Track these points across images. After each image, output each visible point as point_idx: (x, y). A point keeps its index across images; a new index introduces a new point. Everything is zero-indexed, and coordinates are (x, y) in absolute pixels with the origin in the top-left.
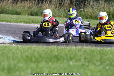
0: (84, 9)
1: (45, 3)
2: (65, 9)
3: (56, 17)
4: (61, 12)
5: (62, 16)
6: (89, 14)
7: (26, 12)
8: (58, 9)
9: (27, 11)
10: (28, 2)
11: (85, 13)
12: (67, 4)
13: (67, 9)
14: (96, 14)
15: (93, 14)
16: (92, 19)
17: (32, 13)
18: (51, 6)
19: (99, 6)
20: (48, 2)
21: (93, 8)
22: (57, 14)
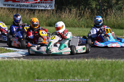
0: (106, 18)
1: (64, 13)
2: (85, 19)
3: (76, 27)
4: (82, 22)
5: (83, 26)
6: (111, 23)
7: (44, 23)
8: (78, 19)
9: (45, 21)
10: (46, 13)
11: (107, 22)
12: (88, 13)
13: (87, 19)
14: (119, 22)
15: (116, 23)
16: (115, 28)
17: (51, 24)
18: (70, 16)
19: (122, 15)
20: (68, 12)
21: (116, 16)
22: (77, 23)
